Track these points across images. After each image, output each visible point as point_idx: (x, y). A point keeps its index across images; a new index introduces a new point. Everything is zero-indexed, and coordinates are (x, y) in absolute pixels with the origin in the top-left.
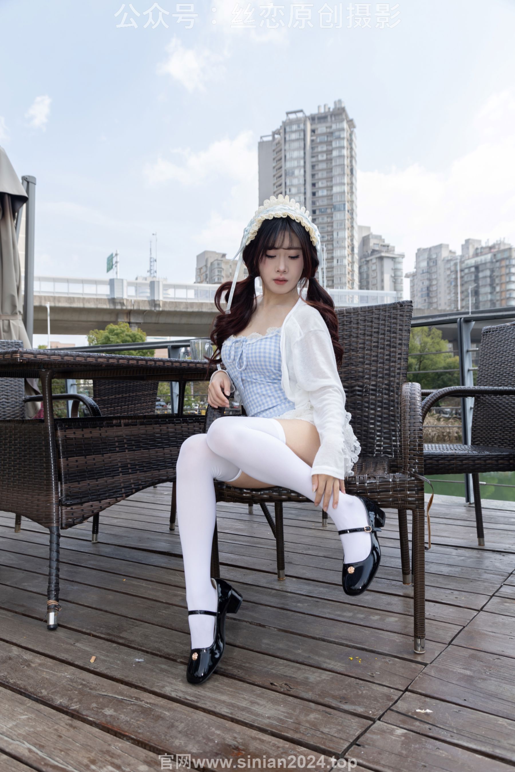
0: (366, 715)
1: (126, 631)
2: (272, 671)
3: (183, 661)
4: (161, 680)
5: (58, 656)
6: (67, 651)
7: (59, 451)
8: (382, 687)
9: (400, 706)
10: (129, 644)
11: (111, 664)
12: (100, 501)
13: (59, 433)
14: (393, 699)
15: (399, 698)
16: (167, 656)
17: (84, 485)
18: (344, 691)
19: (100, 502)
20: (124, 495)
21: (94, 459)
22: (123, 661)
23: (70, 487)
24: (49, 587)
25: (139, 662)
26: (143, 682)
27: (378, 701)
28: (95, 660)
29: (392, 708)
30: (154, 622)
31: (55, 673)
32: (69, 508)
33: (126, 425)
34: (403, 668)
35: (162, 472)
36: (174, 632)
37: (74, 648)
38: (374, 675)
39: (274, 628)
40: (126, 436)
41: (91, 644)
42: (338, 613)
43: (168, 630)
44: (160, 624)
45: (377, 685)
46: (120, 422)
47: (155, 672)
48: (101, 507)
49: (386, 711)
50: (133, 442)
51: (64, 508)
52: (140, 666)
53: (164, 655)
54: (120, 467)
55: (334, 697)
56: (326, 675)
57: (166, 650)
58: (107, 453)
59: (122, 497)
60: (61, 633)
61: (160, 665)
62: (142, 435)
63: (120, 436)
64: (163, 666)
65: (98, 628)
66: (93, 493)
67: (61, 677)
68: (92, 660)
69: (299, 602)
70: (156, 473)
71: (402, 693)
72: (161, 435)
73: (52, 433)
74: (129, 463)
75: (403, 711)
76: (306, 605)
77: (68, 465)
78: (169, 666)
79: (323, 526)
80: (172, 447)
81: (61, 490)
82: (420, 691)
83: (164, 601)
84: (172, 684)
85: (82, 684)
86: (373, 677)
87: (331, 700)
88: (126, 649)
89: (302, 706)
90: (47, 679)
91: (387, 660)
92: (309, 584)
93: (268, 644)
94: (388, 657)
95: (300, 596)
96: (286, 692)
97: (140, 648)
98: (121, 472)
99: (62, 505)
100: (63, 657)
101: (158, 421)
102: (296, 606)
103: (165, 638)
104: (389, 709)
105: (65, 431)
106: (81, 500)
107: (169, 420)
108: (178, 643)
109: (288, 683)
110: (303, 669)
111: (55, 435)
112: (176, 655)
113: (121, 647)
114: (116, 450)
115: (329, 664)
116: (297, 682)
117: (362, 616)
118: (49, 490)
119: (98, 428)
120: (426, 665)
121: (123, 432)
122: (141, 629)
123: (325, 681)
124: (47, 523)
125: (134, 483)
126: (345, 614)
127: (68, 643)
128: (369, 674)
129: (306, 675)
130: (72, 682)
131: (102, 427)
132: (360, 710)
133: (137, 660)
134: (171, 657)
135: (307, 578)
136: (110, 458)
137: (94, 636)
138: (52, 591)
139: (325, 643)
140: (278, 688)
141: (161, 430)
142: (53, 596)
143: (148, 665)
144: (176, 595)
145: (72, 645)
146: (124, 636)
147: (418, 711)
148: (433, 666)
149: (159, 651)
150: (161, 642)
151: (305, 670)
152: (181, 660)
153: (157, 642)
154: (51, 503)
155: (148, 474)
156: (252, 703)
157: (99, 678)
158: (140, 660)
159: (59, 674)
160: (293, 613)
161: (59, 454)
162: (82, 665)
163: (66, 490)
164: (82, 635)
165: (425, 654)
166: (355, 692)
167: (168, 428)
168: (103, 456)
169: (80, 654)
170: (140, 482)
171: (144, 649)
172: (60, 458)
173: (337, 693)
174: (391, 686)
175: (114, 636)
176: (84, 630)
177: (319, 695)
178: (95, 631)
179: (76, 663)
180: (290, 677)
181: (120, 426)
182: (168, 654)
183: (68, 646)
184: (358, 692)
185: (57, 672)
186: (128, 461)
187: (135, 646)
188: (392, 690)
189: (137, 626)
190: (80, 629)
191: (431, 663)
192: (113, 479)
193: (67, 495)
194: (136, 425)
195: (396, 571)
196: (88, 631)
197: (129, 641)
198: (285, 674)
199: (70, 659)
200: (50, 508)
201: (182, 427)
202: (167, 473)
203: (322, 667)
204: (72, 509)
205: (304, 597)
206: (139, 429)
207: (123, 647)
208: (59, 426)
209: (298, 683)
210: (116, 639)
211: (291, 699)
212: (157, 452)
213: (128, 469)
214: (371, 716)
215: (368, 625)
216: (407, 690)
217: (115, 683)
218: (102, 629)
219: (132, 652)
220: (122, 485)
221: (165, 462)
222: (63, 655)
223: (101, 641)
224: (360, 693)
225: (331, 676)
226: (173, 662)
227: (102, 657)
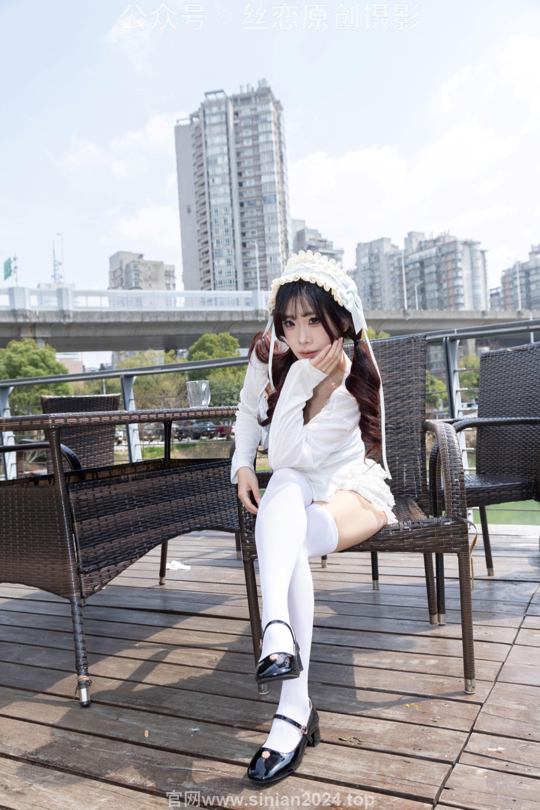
0: (443, 759)
1: (165, 700)
2: (335, 726)
3: (240, 725)
4: (228, 748)
5: (107, 734)
6: (114, 728)
7: (72, 515)
8: (447, 731)
9: (471, 747)
10: (176, 714)
11: (166, 736)
12: (116, 564)
13: (72, 495)
14: (461, 742)
15: (468, 740)
16: (222, 722)
17: (99, 549)
18: (413, 739)
19: (116, 566)
20: (138, 556)
21: (106, 520)
22: (180, 733)
23: (86, 553)
24: (77, 662)
25: (195, 732)
26: (210, 751)
27: (449, 745)
28: (149, 734)
29: (465, 749)
30: (191, 689)
31: (113, 752)
32: (88, 575)
33: (133, 480)
34: (460, 709)
35: (172, 527)
36: (217, 696)
37: (120, 724)
38: (436, 720)
39: (318, 682)
40: (135, 491)
41: (135, 718)
42: (377, 660)
43: (210, 695)
44: (198, 690)
45: (443, 730)
46: (128, 478)
47: (217, 740)
48: (117, 571)
49: (461, 753)
50: (142, 498)
51: (82, 575)
52: (199, 735)
53: (218, 722)
54: (132, 526)
55: (407, 746)
56: (389, 725)
57: (218, 716)
58: (118, 512)
59: (136, 557)
60: (96, 709)
61: (218, 733)
62: (150, 488)
63: (129, 493)
64: (223, 733)
65: (135, 700)
66: (109, 556)
67: (120, 755)
68: (146, 734)
69: (332, 652)
70: (165, 528)
71: (468, 734)
72: (167, 487)
73: (64, 496)
74: (140, 521)
75: (477, 752)
76: (341, 655)
77: (82, 529)
78: (228, 732)
79: (323, 567)
80: (178, 499)
81: (78, 557)
82: (485, 730)
83: (191, 665)
84: (241, 750)
85: (146, 760)
86: (436, 721)
87: (404, 749)
88: (175, 720)
89: (379, 759)
90: (106, 759)
91: (443, 704)
92: (334, 633)
93: (318, 700)
94: (443, 701)
95: (330, 647)
96: (358, 745)
97: (189, 716)
98: (133, 531)
99: (82, 573)
100: (113, 734)
101: (163, 472)
102: (331, 658)
103: (211, 703)
104: (463, 751)
105: (77, 493)
106: (98, 566)
107: (173, 471)
108: (227, 707)
109: (356, 737)
110: (365, 721)
111: (67, 497)
112: (230, 721)
113: (169, 718)
114: (126, 508)
115: (389, 713)
116: (364, 735)
117: (401, 661)
118: (65, 557)
119: (107, 487)
120: (481, 705)
121: (132, 487)
122: (181, 697)
123: (391, 731)
124: (66, 593)
125: (145, 542)
126: (383, 661)
127: (110, 720)
128: (431, 719)
129: (371, 727)
130: (136, 759)
131: (111, 484)
132: (436, 755)
133: (193, 729)
134: (226, 723)
135: (330, 626)
136: (121, 517)
137: (133, 709)
138: (81, 665)
139: (375, 693)
140: (349, 743)
141: (166, 482)
142: (83, 670)
143: (207, 734)
144: (200, 657)
145: (115, 721)
146: (167, 706)
147: (490, 749)
148: (489, 705)
149: (211, 718)
150: (208, 709)
151: (367, 721)
152: (238, 725)
153: (204, 709)
154: (70, 572)
155: (159, 531)
156: (330, 760)
157: (162, 752)
158: (196, 730)
159: (118, 753)
160: (330, 665)
161: (72, 518)
162: (137, 741)
163: (82, 556)
164: (121, 709)
165: (476, 694)
166: (424, 739)
167: (173, 479)
168: (115, 516)
169: (129, 729)
170: (152, 540)
171: (194, 717)
172: (73, 522)
173: (407, 741)
174: (456, 729)
175: (156, 707)
176: (120, 704)
177: (392, 746)
178: (133, 704)
179: (130, 739)
180: (356, 730)
181: (128, 481)
182: (222, 720)
183: (112, 723)
184: (426, 738)
185: (114, 751)
186: (139, 519)
187: (184, 715)
188: (458, 733)
189: (175, 694)
190: (115, 703)
191: (485, 702)
192: (126, 539)
193: (84, 562)
194: (143, 479)
195: (416, 610)
196: (126, 705)
197: (175, 710)
198: (349, 728)
199: (121, 736)
200: (68, 577)
201: (186, 476)
202: (176, 527)
203: (382, 717)
204: (90, 576)
205: (335, 647)
206: (146, 483)
207: (171, 718)
208: (71, 488)
209: (366, 736)
210: (160, 710)
211: (365, 752)
212: (165, 506)
213: (139, 527)
214: (448, 760)
215: (410, 669)
216: (472, 731)
217: (181, 756)
218: (139, 700)
219: (183, 722)
220: (136, 545)
221: (173, 515)
222: (111, 732)
223: (145, 714)
224: (429, 739)
225: (394, 726)
226: (230, 728)
227: (155, 730)
